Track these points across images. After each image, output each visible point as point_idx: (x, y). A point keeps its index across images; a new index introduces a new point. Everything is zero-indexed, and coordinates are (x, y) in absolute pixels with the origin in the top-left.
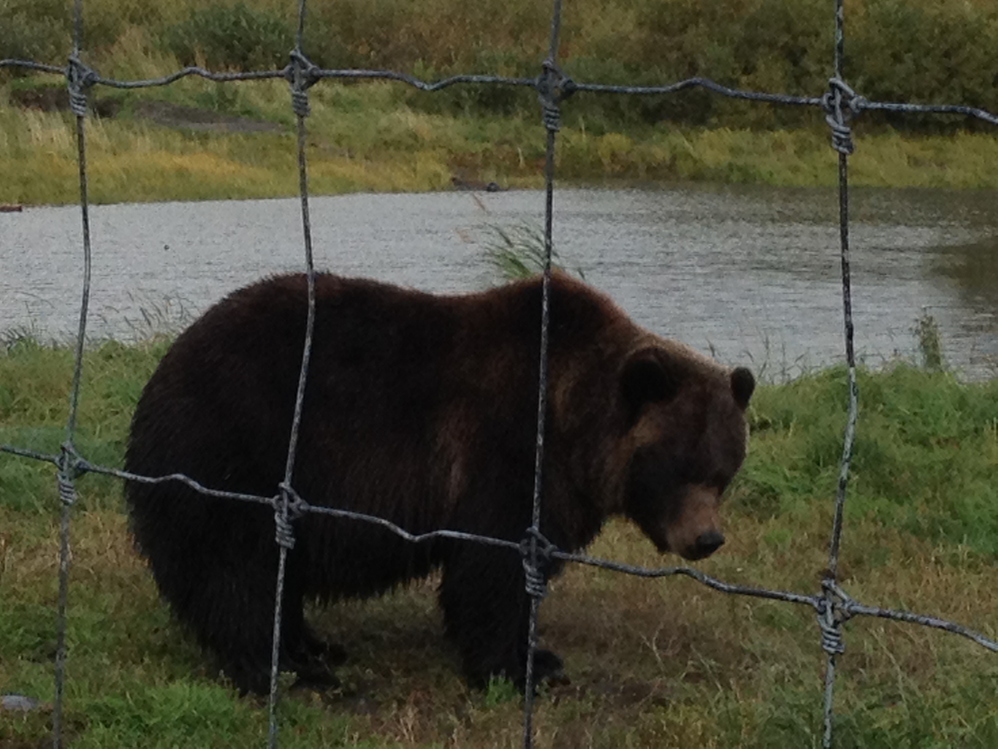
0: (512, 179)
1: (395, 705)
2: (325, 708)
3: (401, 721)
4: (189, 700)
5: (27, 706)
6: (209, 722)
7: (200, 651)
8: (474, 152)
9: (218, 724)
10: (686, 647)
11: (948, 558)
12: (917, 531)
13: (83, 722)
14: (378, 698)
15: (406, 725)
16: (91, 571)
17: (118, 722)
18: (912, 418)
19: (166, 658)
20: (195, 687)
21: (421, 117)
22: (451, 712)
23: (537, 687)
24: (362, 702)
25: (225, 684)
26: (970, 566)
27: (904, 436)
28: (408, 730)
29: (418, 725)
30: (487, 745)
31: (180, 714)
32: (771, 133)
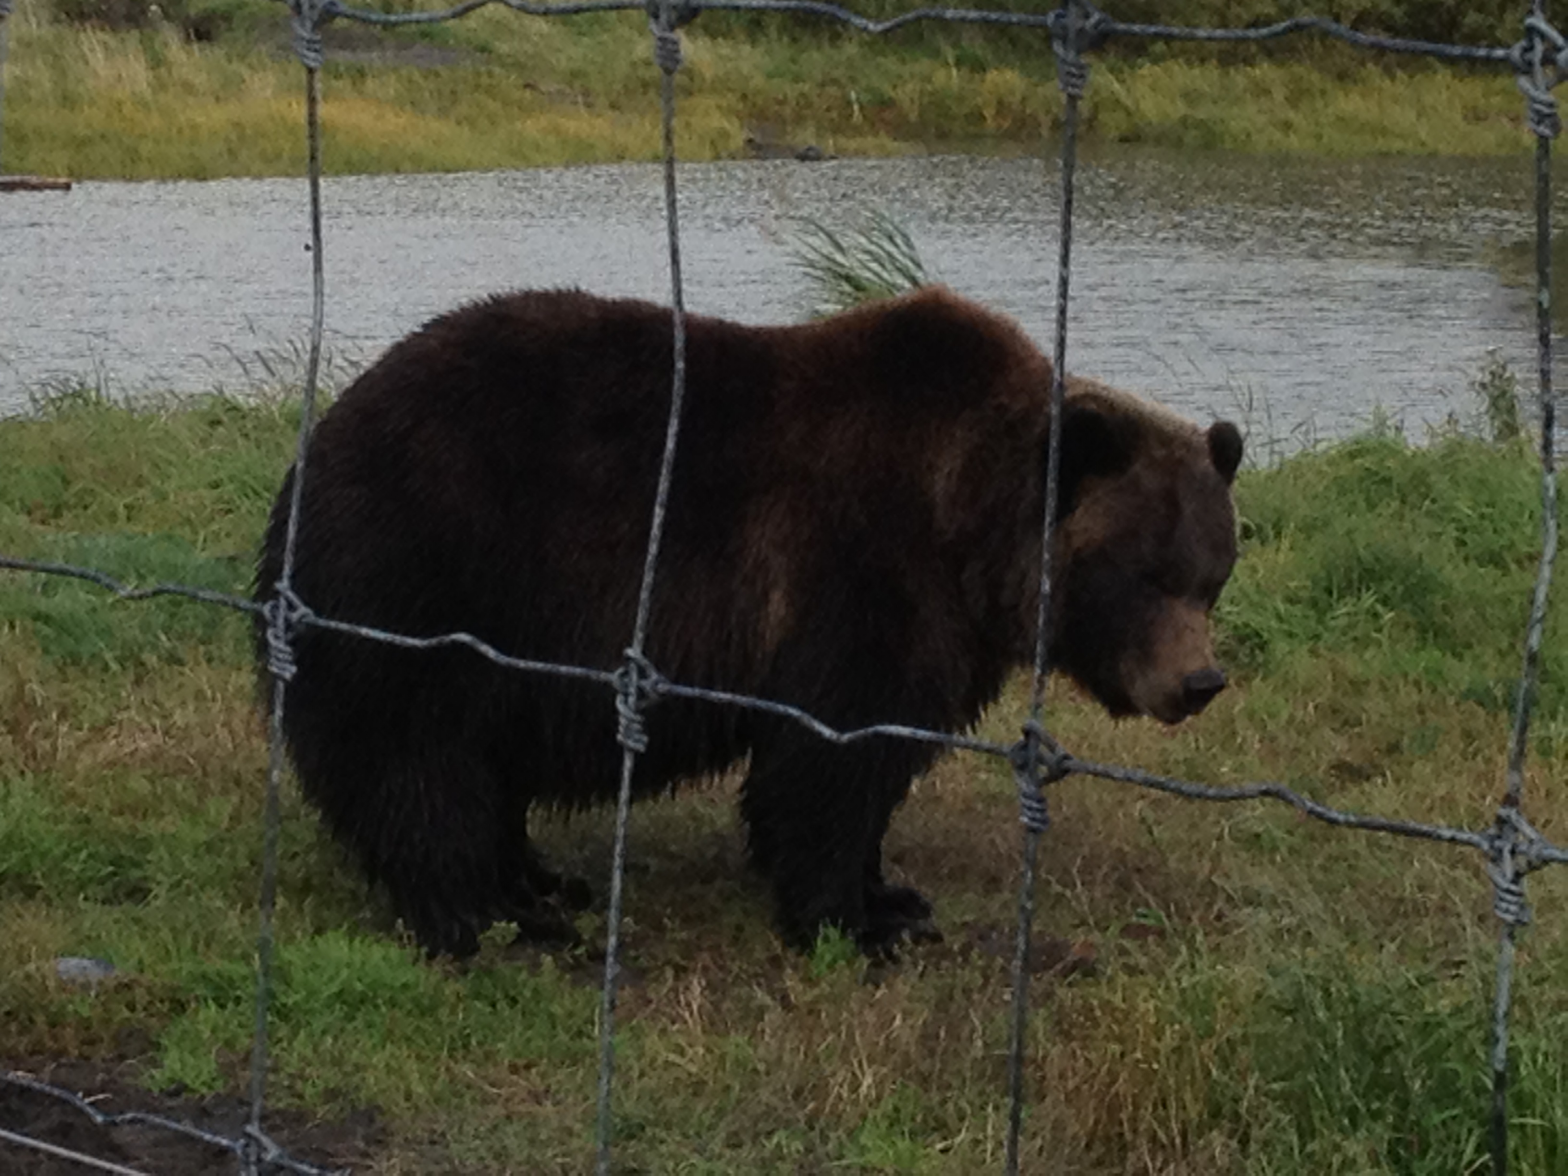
0: (842, 141)
1: (669, 973)
2: (560, 979)
3: (682, 998)
4: (348, 965)
5: (95, 974)
6: (380, 1001)
7: (365, 887)
8: (781, 97)
9: (392, 1003)
10: (1124, 885)
11: (1534, 745)
12: (1484, 699)
13: (183, 999)
14: (643, 962)
15: (689, 1005)
16: (192, 761)
17: (238, 1000)
18: (1476, 522)
19: (311, 900)
20: (357, 945)
21: (700, 43)
22: (758, 985)
23: (896, 946)
25: (405, 941)
27: (1463, 551)
28: (691, 1014)
29: (708, 1006)
30: (816, 1038)
31: (334, 988)
32: (1249, 69)
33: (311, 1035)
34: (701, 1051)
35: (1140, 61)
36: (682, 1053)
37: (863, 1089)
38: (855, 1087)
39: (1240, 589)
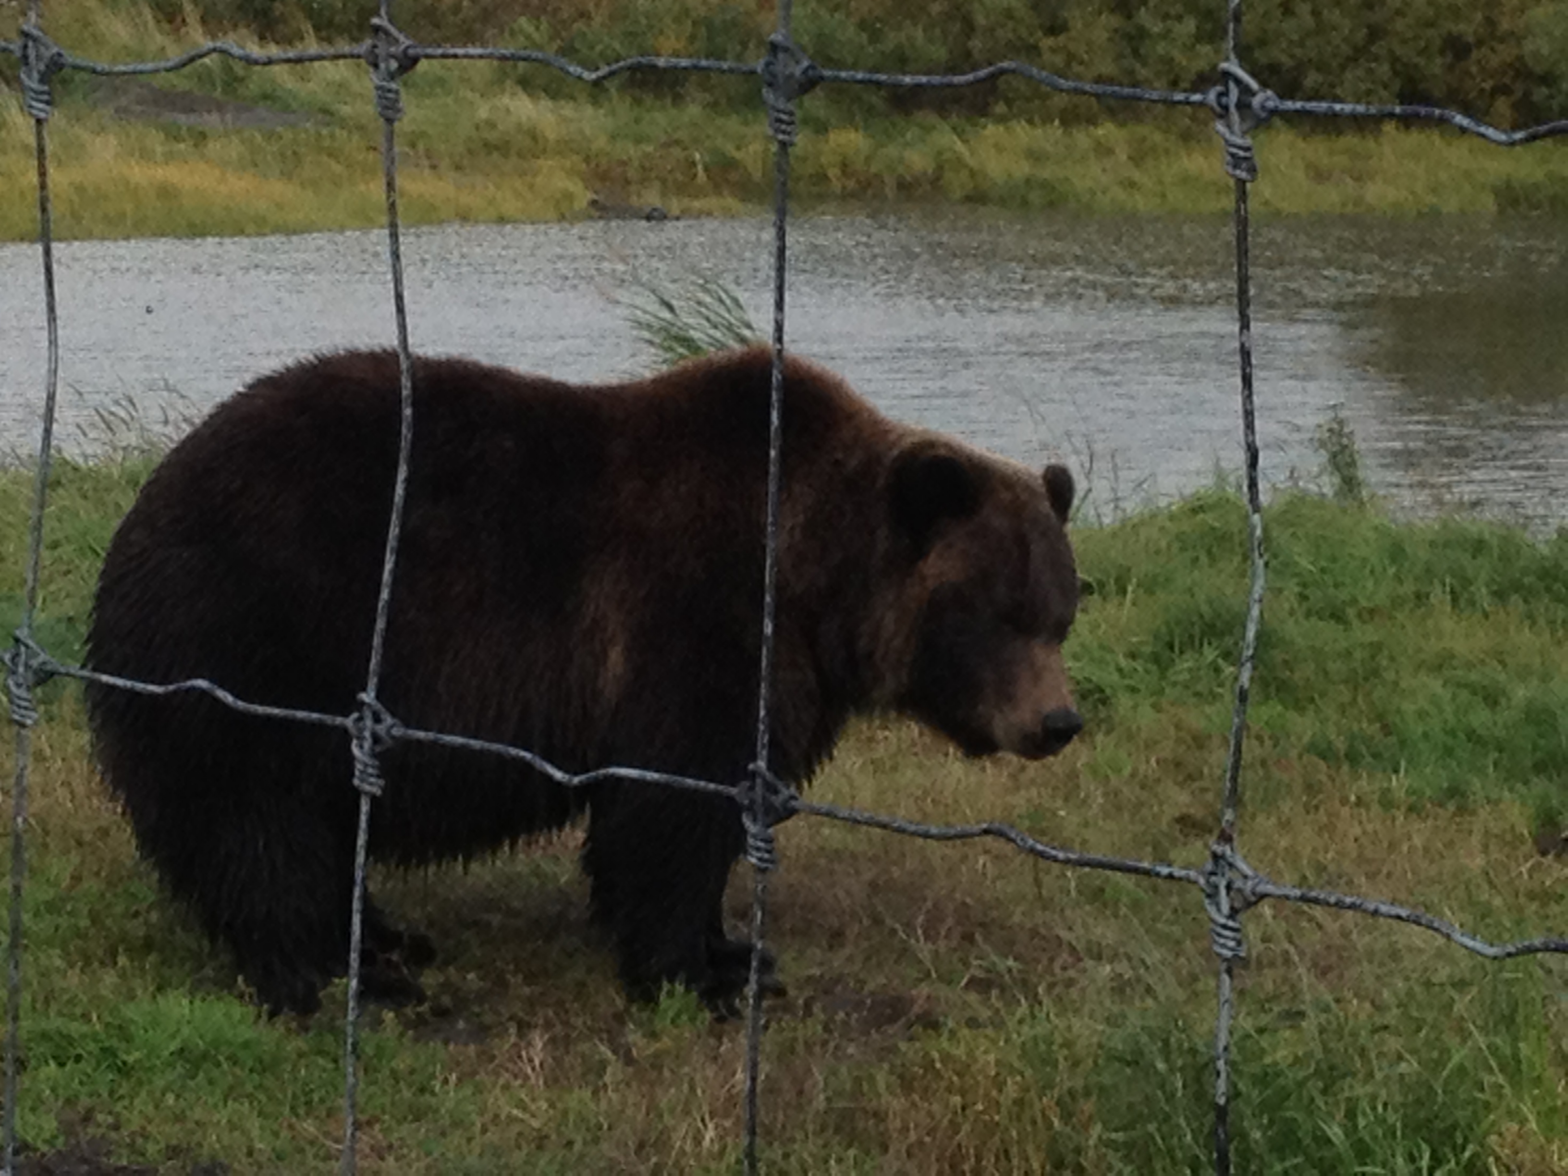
0: (687, 201)
1: (513, 1030)
2: (402, 1035)
3: (524, 1053)
4: (190, 1023)
6: (221, 1058)
7: (207, 946)
8: (625, 158)
9: (234, 1060)
10: (968, 938)
11: (1376, 797)
12: (1325, 753)
13: (25, 1058)
14: (488, 1019)
15: (531, 1060)
16: (33, 820)
17: (78, 1059)
18: (1318, 576)
19: (152, 958)
20: (197, 1003)
21: (542, 103)
22: (601, 1040)
23: (737, 1001)
24: (461, 1025)
25: (247, 998)
26: (1411, 809)
27: (1305, 605)
28: (533, 1069)
29: (550, 1060)
30: (659, 1091)
31: (174, 1046)
32: (1092, 128)
33: (150, 1093)
34: (544, 1105)
35: (983, 120)
36: (525, 1109)
37: (706, 1142)
38: (698, 1140)
39: (1082, 645)
